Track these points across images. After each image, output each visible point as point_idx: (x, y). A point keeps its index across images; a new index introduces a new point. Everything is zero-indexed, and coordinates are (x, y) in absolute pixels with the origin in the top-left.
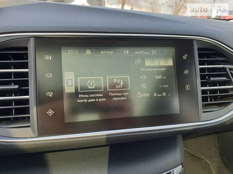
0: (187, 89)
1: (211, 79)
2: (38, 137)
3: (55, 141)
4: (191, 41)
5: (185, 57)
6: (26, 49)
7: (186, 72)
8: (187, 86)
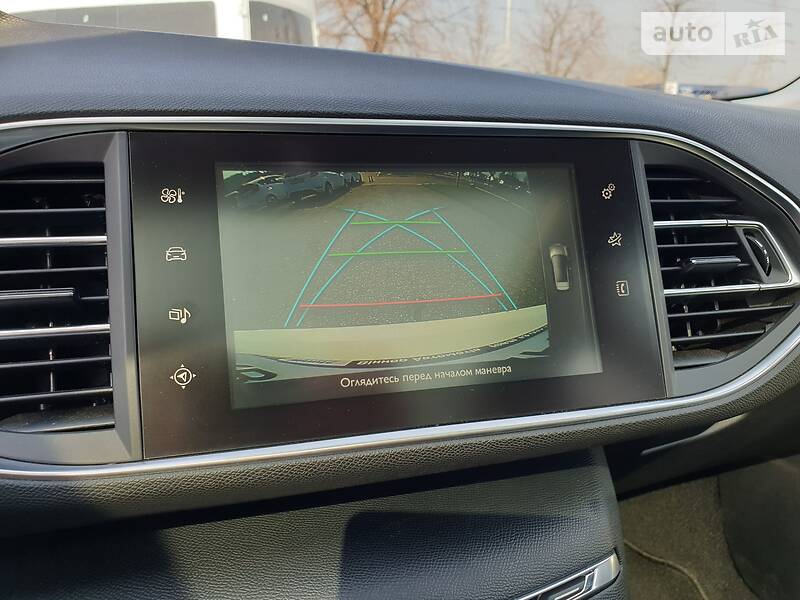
0: (621, 293)
1: (693, 261)
2: (143, 460)
3: (202, 473)
4: (624, 143)
5: (607, 193)
6: (98, 169)
7: (615, 240)
8: (620, 284)
